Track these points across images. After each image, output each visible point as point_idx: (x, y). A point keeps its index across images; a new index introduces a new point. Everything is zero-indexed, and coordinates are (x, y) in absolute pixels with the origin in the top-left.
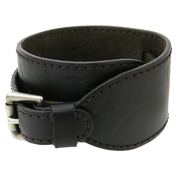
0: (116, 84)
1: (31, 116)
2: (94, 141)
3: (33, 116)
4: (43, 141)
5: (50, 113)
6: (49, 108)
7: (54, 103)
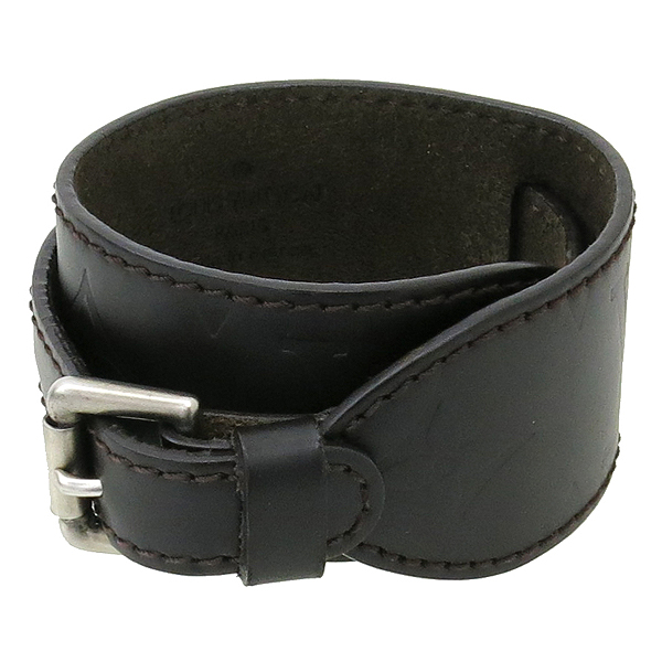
0: (465, 349)
1: (161, 473)
2: (381, 551)
3: (166, 476)
4: (199, 560)
5: (233, 464)
6: (223, 444)
7: (237, 418)
